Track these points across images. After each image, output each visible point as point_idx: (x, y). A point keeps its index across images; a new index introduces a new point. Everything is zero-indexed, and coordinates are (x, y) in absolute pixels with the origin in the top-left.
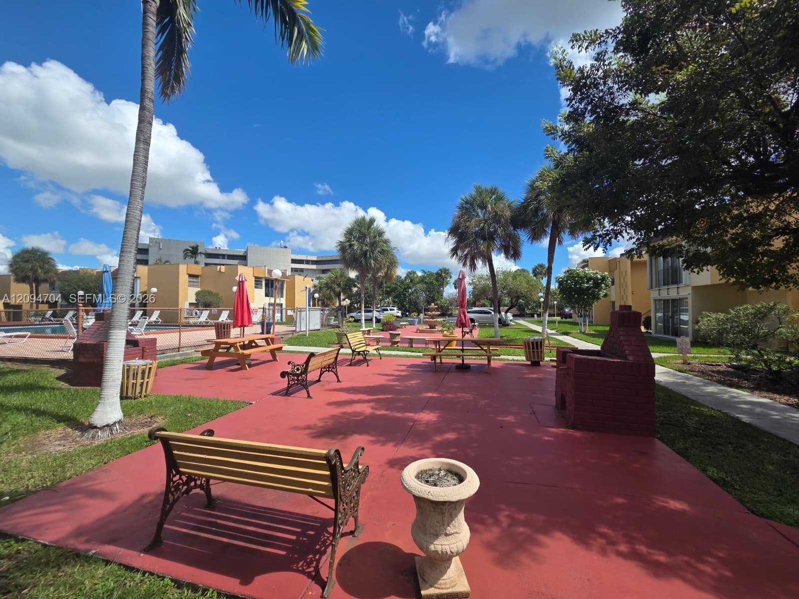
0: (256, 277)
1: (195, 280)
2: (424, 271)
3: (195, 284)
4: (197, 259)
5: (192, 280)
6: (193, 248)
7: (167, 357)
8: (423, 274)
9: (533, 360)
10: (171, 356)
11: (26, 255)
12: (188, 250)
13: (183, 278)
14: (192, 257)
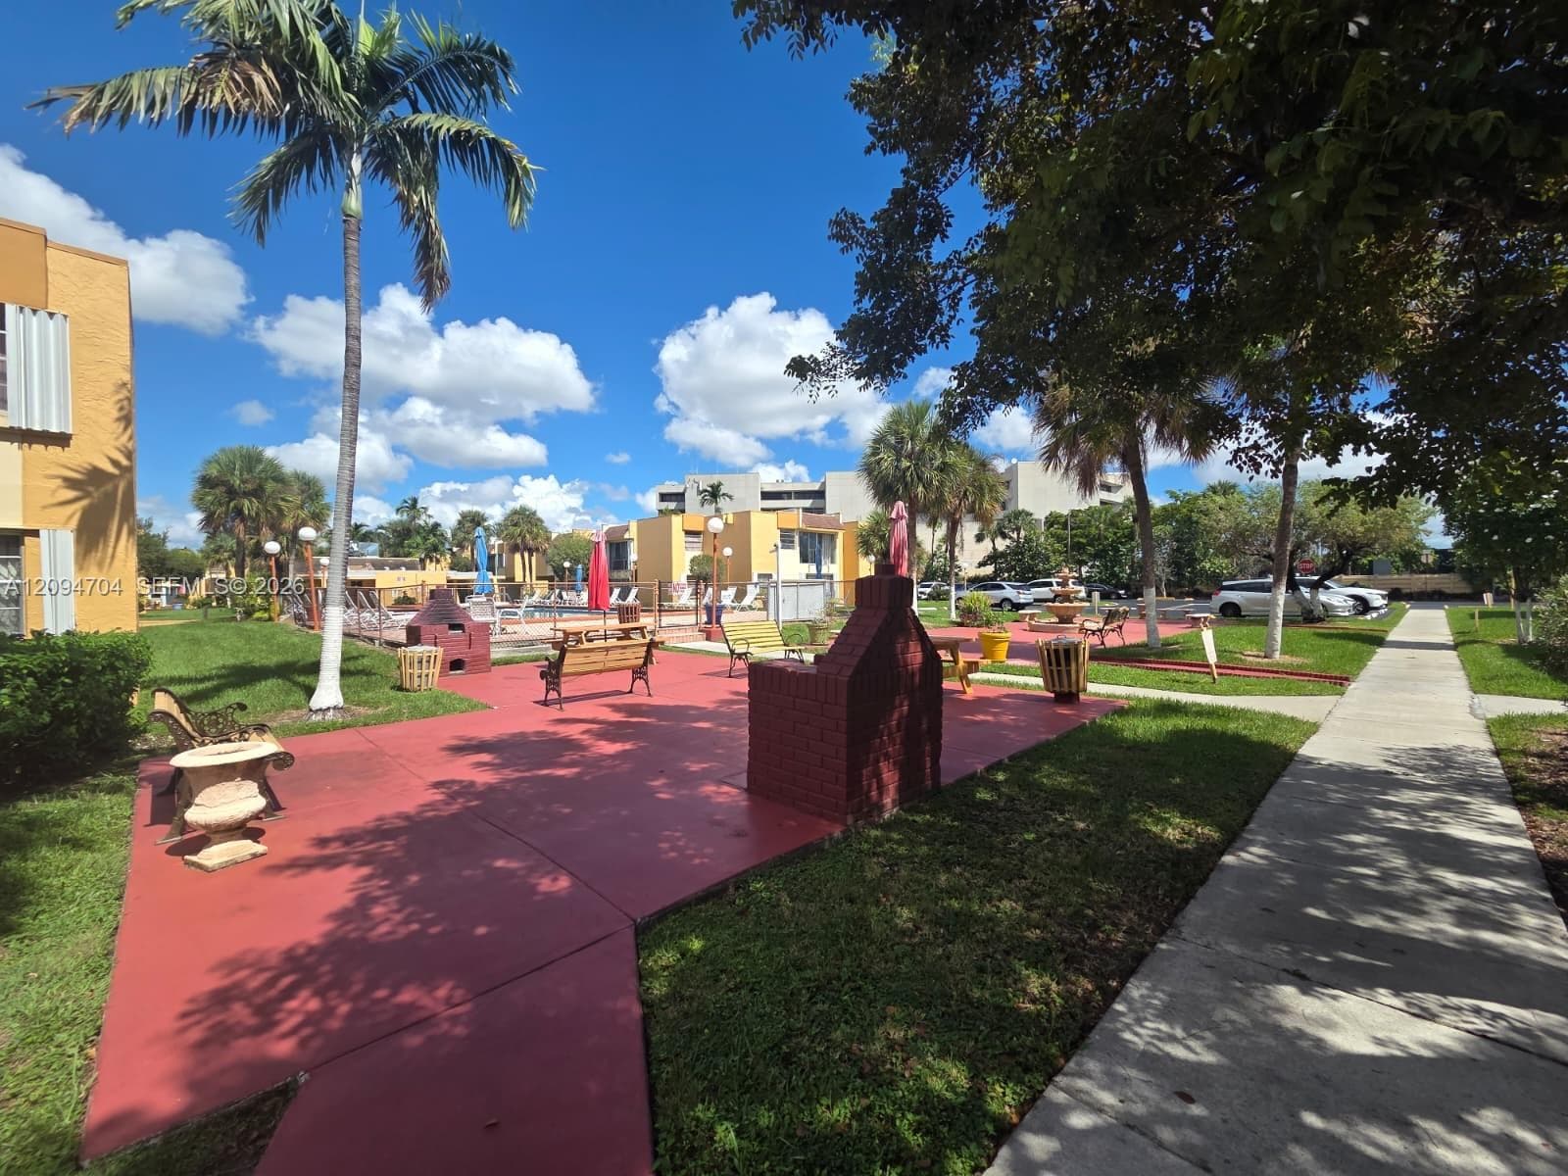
0: (782, 530)
1: (696, 540)
2: (1173, 495)
3: (695, 545)
4: (719, 505)
5: (691, 539)
6: (712, 487)
7: (536, 650)
8: (1172, 501)
9: (1057, 689)
10: (541, 650)
11: (516, 517)
12: (706, 491)
13: (678, 538)
14: (711, 503)
